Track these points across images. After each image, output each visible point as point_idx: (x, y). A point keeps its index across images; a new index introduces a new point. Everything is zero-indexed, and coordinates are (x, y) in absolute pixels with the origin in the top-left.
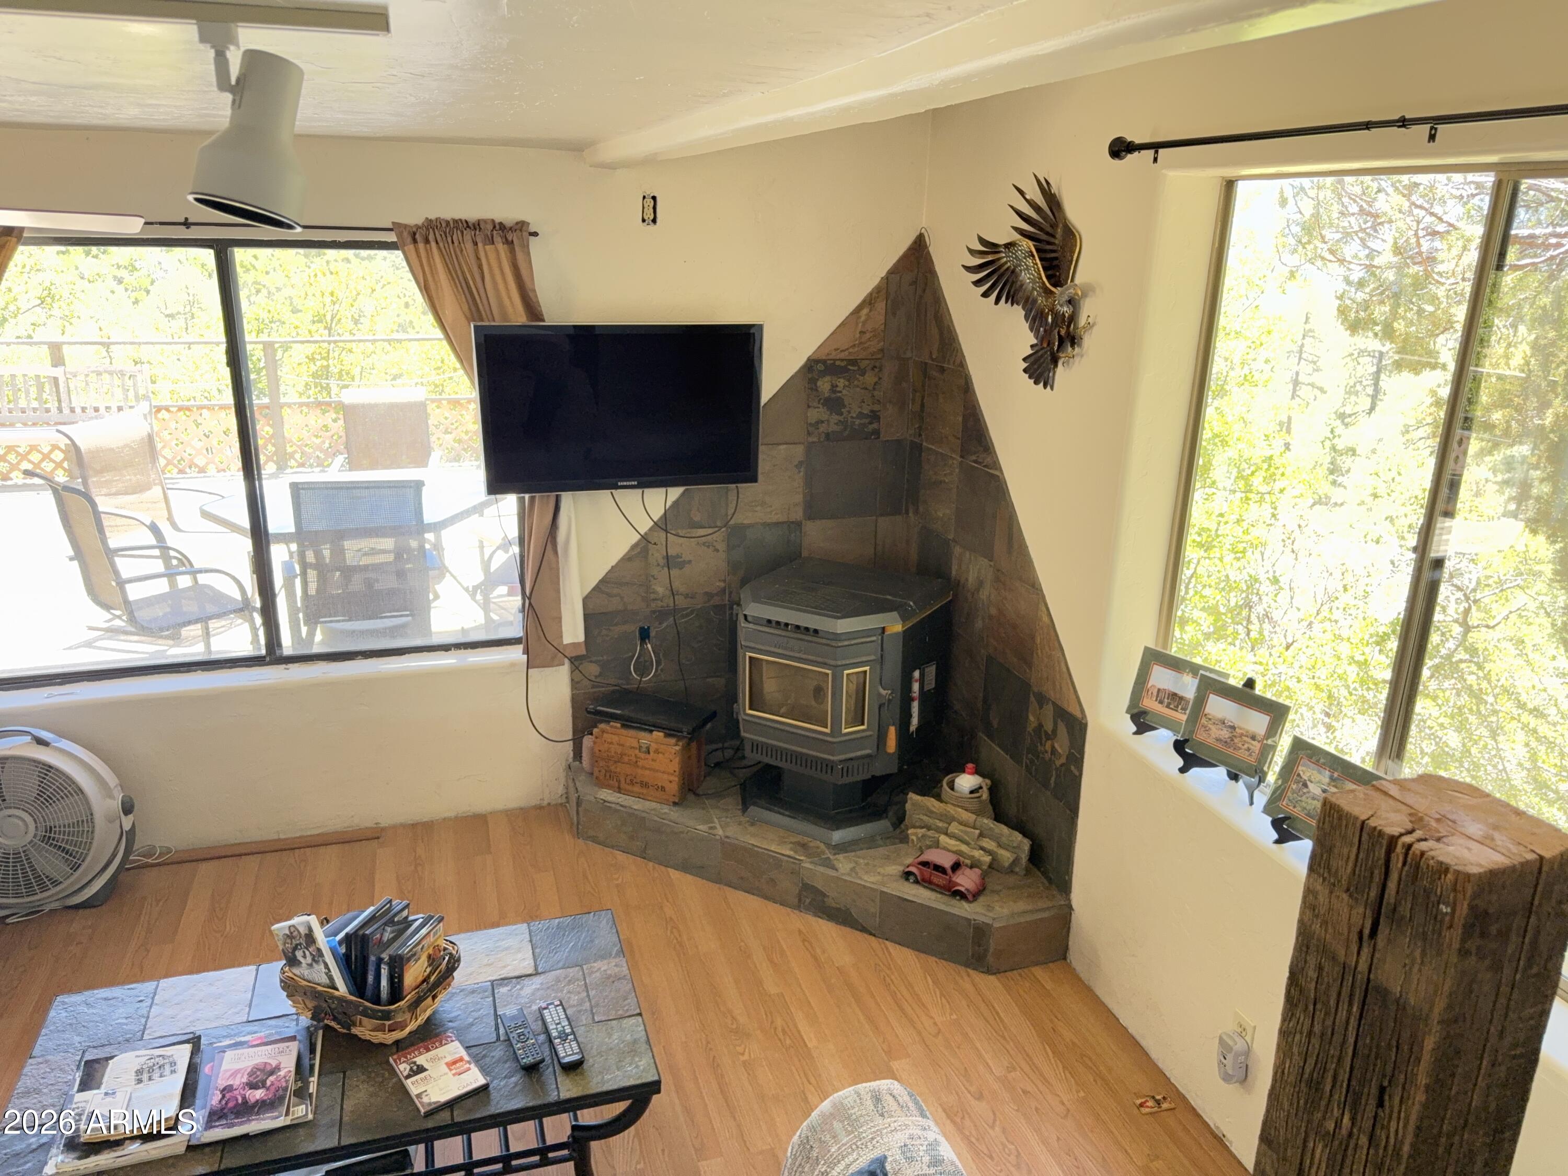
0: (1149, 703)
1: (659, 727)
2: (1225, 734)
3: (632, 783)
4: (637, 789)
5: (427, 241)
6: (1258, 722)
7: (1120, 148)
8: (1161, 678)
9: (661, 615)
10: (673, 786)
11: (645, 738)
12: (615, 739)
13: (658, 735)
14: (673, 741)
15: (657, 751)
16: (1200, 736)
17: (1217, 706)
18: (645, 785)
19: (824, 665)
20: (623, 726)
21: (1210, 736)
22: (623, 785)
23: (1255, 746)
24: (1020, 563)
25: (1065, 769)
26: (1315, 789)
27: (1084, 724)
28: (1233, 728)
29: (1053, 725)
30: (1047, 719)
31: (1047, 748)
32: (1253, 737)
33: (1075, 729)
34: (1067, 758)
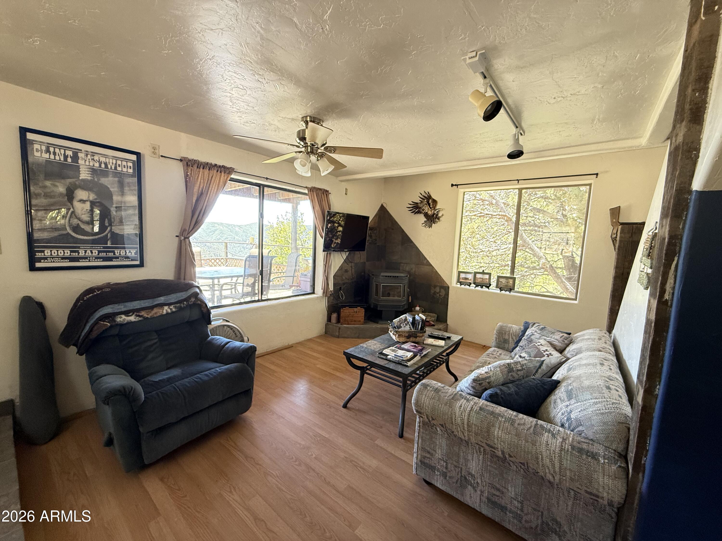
0: (461, 280)
1: (359, 306)
2: (481, 280)
3: (352, 321)
4: (353, 323)
5: (313, 191)
6: (487, 277)
7: (452, 185)
9: (344, 284)
10: (362, 320)
11: (355, 309)
12: (348, 311)
13: (359, 308)
14: (362, 309)
15: (359, 312)
16: (477, 281)
17: (478, 276)
18: (355, 321)
19: (400, 284)
20: (350, 308)
21: (478, 281)
22: (349, 323)
23: (487, 280)
24: (425, 262)
25: (444, 297)
26: (504, 282)
27: (448, 287)
28: (482, 278)
29: (440, 290)
30: (438, 290)
31: (438, 295)
32: (486, 279)
33: (447, 289)
34: (445, 295)
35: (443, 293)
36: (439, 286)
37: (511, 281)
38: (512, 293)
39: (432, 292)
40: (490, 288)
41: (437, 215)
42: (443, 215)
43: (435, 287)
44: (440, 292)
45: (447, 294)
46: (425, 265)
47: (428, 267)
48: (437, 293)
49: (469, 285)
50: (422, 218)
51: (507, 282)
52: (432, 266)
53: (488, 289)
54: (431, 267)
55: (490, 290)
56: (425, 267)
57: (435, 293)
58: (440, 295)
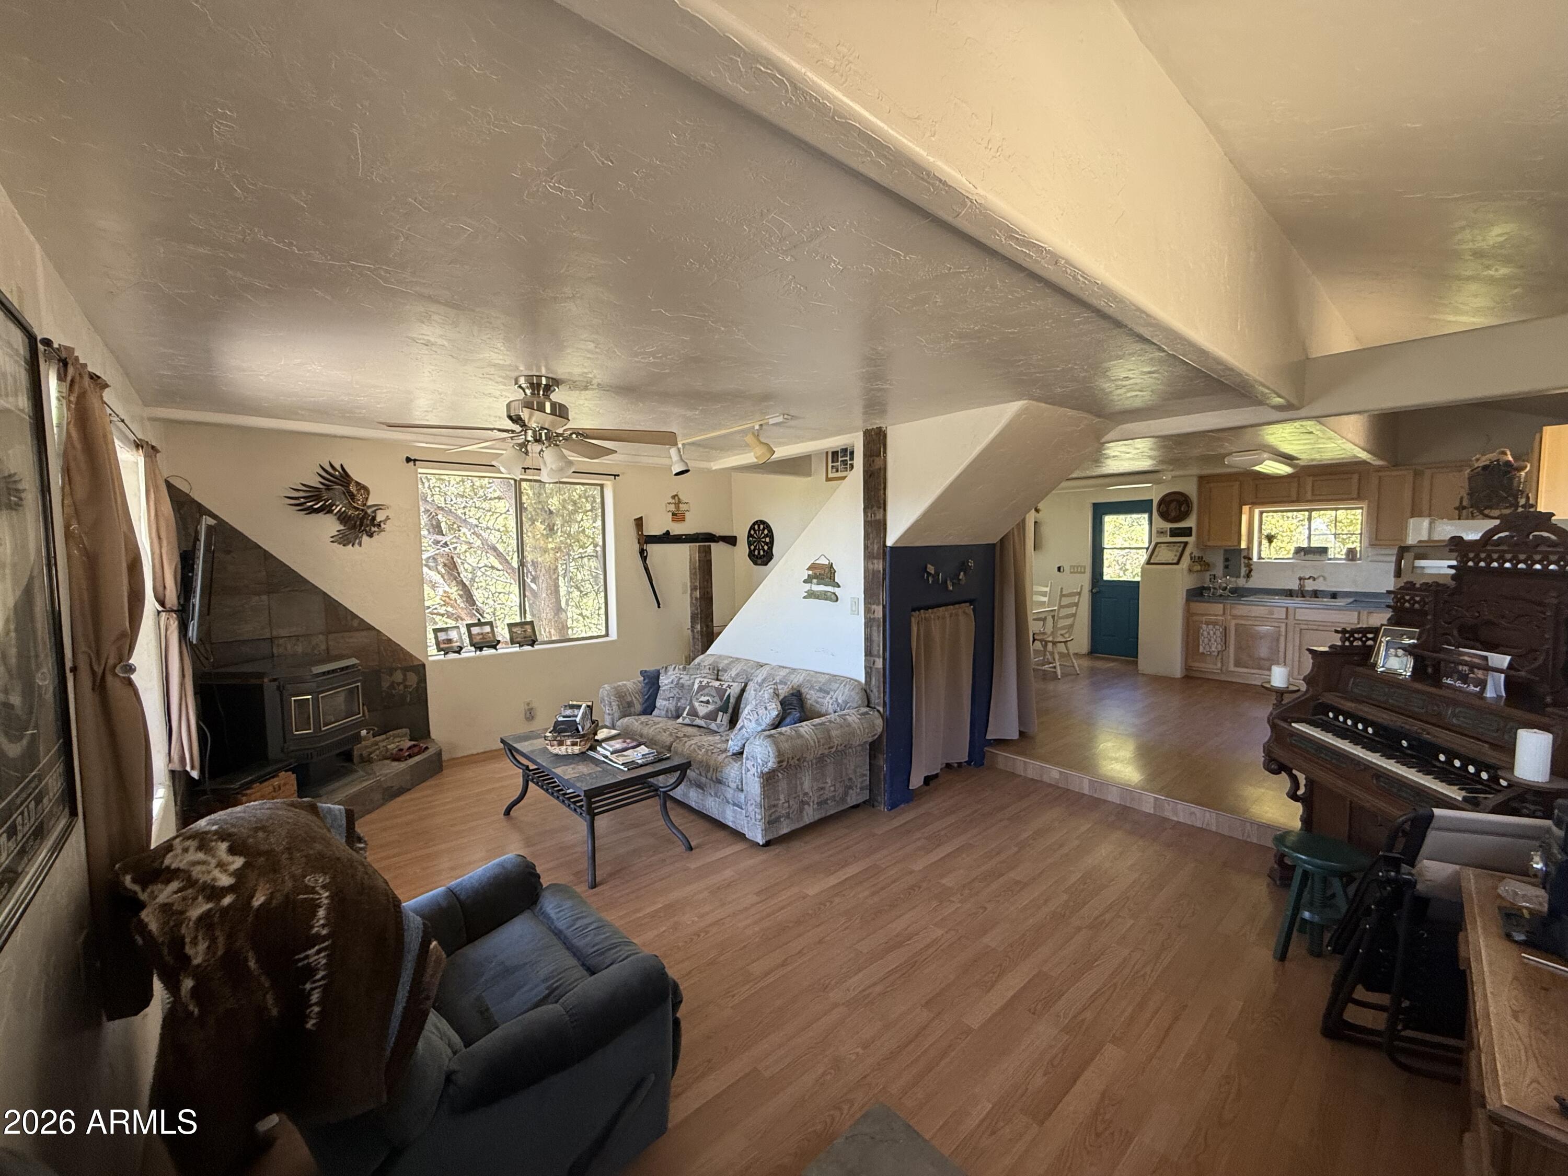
0: (442, 646)
1: (281, 770)
2: (481, 637)
6: (487, 629)
7: (408, 460)
8: (442, 636)
11: (276, 780)
13: (283, 774)
14: (289, 773)
15: (285, 784)
16: (475, 641)
17: (475, 630)
21: (477, 639)
23: (490, 635)
24: (355, 623)
25: (417, 689)
26: (519, 632)
27: (424, 666)
28: (482, 634)
29: (405, 675)
30: (398, 676)
31: (401, 687)
32: (488, 633)
33: (420, 669)
34: (418, 684)
35: (413, 679)
36: (401, 668)
37: (528, 628)
38: (536, 647)
39: (385, 685)
40: (498, 647)
41: (374, 518)
42: (388, 518)
43: (391, 671)
44: (405, 680)
45: (423, 680)
46: (357, 630)
47: (364, 633)
48: (399, 684)
49: (459, 650)
50: (330, 525)
51: (524, 631)
52: (374, 629)
53: (494, 650)
54: (374, 633)
55: (500, 651)
56: (357, 634)
57: (392, 686)
58: (406, 687)
